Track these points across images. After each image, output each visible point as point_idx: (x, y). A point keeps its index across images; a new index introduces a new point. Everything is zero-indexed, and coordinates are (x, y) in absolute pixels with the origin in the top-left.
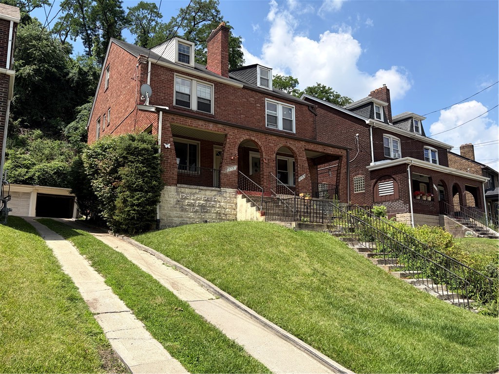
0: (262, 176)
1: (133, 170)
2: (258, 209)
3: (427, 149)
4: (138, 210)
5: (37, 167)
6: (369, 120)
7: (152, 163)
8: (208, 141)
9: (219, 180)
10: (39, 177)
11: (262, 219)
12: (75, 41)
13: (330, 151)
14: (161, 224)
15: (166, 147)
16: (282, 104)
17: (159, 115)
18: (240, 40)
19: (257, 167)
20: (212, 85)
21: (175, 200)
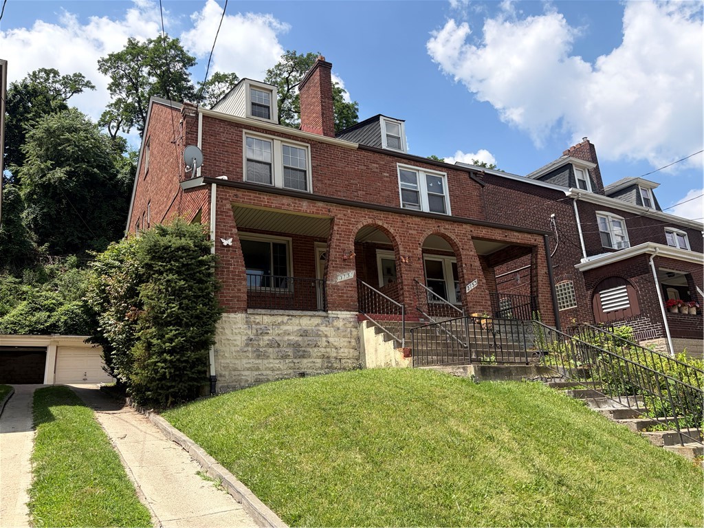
0: (400, 286)
1: (161, 287)
2: (398, 345)
3: (671, 233)
4: (171, 361)
5: (63, 308)
6: (570, 190)
7: (198, 272)
8: (306, 237)
9: (324, 297)
10: (65, 323)
11: (407, 362)
12: (128, 132)
13: (516, 238)
14: (219, 385)
15: (225, 244)
16: (425, 172)
17: (210, 190)
18: (356, 107)
19: (392, 275)
20: (307, 147)
21: (245, 338)
